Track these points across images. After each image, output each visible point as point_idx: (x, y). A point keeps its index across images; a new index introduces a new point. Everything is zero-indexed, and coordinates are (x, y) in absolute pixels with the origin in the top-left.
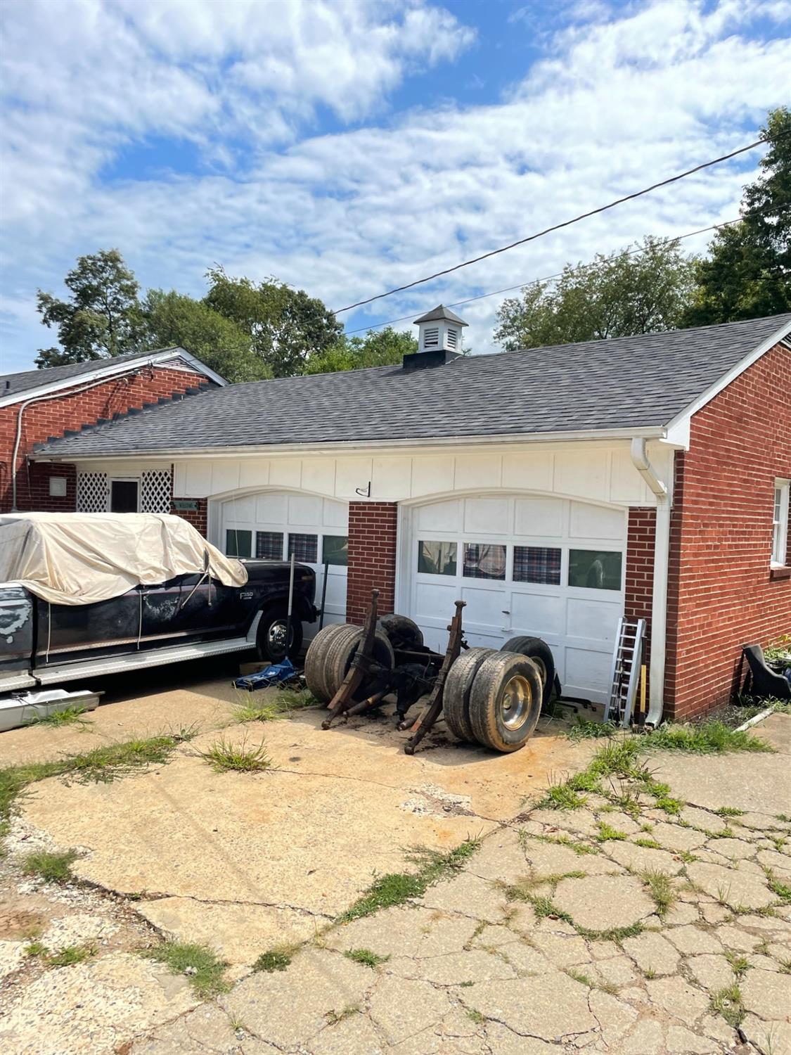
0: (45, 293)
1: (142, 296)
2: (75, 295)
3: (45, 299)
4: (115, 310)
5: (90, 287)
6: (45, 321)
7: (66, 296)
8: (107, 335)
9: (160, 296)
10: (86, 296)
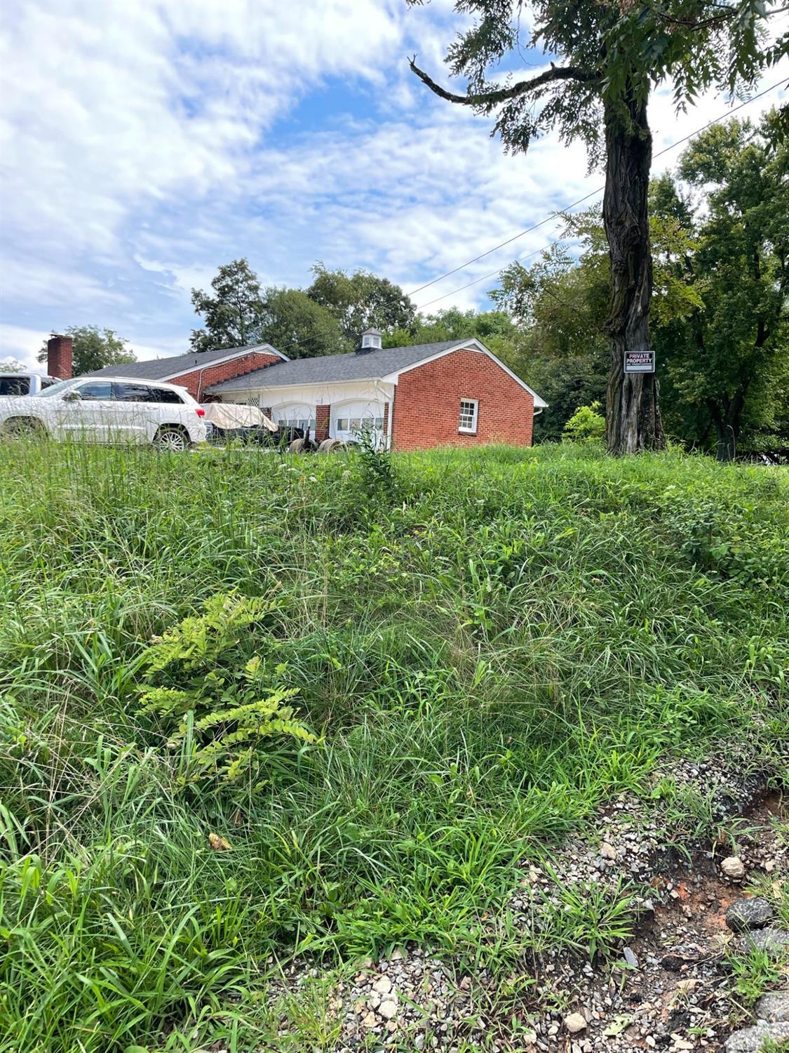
0: (197, 290)
1: (262, 293)
2: (217, 293)
3: (197, 295)
4: (243, 302)
5: (227, 286)
6: (197, 310)
7: (212, 294)
8: (238, 320)
9: (275, 292)
10: (223, 292)
